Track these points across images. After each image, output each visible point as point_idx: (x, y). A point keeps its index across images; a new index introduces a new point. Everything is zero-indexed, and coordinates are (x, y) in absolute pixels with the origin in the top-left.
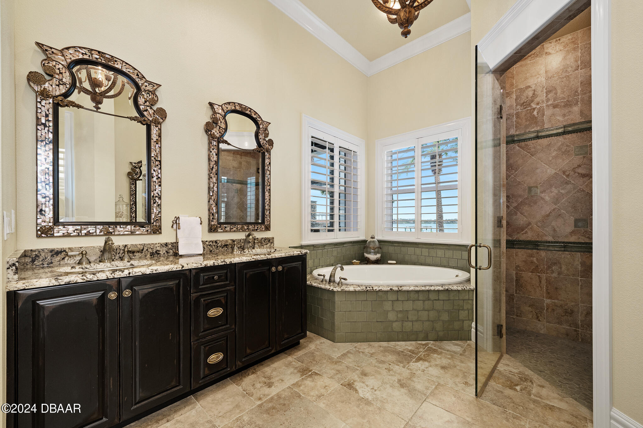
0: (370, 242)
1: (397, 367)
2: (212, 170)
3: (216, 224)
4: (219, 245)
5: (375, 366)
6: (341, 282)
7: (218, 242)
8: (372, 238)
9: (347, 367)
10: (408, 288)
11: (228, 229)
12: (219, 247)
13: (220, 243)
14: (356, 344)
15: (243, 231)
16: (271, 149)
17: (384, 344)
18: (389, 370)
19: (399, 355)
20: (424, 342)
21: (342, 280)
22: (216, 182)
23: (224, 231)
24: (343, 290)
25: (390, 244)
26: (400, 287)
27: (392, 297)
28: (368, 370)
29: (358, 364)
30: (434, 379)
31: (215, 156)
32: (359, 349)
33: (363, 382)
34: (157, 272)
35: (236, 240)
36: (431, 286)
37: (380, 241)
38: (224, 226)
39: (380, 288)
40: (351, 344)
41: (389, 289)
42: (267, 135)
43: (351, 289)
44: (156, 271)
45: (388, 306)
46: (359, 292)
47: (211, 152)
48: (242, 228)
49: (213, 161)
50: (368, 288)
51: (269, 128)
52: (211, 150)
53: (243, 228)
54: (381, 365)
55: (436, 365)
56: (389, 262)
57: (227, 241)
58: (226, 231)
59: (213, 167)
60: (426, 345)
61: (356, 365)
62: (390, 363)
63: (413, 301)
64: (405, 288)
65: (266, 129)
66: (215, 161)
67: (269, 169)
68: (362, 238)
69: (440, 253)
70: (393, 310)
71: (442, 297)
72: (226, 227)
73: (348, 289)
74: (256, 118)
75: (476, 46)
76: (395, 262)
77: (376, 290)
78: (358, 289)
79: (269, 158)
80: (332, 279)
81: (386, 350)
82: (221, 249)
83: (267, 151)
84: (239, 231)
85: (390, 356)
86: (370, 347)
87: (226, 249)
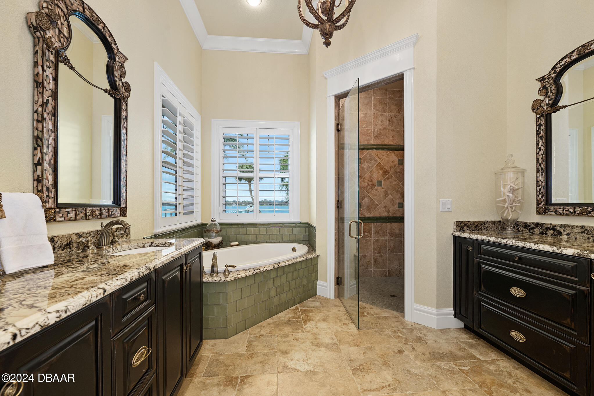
0: (211, 225)
1: (299, 334)
2: (46, 106)
3: (53, 206)
4: (57, 244)
5: (285, 342)
6: (228, 270)
7: (56, 239)
8: (212, 221)
9: (264, 355)
10: (285, 263)
11: (72, 215)
12: (57, 250)
13: (59, 242)
14: (247, 331)
15: (94, 218)
16: (128, 97)
17: (269, 320)
18: (298, 339)
19: (290, 324)
20: (294, 307)
21: (229, 268)
22: (53, 129)
23: (67, 219)
24: (236, 278)
25: (228, 226)
26: (278, 264)
27: (273, 275)
28: (284, 347)
29: (270, 347)
30: (328, 330)
31: (51, 81)
32: (254, 334)
33: (292, 360)
34: (69, 313)
35: (84, 233)
36: (297, 258)
37: (220, 224)
38: (67, 210)
39: (266, 269)
40: (244, 333)
41: (272, 267)
42: (123, 75)
43: (243, 275)
44: (66, 312)
45: (270, 284)
46: (250, 276)
47: (45, 71)
48: (91, 214)
49: (48, 89)
50: (257, 271)
51: (126, 65)
52: (45, 67)
53: (94, 213)
54: (287, 339)
55: (319, 320)
56: (232, 243)
57: (70, 236)
58: (70, 220)
59: (48, 100)
60: (297, 309)
61: (270, 348)
62: (292, 334)
63: (287, 274)
64: (283, 264)
65: (122, 66)
66: (52, 90)
67: (125, 126)
68: (199, 221)
69: (276, 230)
70: (274, 286)
71: (303, 266)
72: (68, 213)
73: (240, 276)
74: (111, 43)
75: (359, 78)
76: (237, 243)
77: (263, 270)
78: (249, 273)
79: (126, 110)
80: (215, 269)
81: (278, 325)
82: (60, 252)
83: (124, 99)
84: (89, 219)
85: (285, 328)
86: (262, 328)
87: (69, 250)
